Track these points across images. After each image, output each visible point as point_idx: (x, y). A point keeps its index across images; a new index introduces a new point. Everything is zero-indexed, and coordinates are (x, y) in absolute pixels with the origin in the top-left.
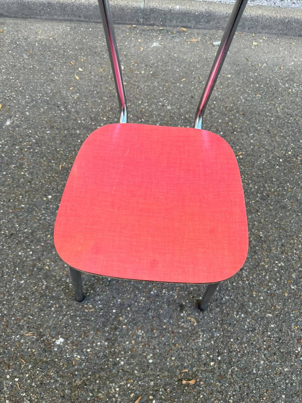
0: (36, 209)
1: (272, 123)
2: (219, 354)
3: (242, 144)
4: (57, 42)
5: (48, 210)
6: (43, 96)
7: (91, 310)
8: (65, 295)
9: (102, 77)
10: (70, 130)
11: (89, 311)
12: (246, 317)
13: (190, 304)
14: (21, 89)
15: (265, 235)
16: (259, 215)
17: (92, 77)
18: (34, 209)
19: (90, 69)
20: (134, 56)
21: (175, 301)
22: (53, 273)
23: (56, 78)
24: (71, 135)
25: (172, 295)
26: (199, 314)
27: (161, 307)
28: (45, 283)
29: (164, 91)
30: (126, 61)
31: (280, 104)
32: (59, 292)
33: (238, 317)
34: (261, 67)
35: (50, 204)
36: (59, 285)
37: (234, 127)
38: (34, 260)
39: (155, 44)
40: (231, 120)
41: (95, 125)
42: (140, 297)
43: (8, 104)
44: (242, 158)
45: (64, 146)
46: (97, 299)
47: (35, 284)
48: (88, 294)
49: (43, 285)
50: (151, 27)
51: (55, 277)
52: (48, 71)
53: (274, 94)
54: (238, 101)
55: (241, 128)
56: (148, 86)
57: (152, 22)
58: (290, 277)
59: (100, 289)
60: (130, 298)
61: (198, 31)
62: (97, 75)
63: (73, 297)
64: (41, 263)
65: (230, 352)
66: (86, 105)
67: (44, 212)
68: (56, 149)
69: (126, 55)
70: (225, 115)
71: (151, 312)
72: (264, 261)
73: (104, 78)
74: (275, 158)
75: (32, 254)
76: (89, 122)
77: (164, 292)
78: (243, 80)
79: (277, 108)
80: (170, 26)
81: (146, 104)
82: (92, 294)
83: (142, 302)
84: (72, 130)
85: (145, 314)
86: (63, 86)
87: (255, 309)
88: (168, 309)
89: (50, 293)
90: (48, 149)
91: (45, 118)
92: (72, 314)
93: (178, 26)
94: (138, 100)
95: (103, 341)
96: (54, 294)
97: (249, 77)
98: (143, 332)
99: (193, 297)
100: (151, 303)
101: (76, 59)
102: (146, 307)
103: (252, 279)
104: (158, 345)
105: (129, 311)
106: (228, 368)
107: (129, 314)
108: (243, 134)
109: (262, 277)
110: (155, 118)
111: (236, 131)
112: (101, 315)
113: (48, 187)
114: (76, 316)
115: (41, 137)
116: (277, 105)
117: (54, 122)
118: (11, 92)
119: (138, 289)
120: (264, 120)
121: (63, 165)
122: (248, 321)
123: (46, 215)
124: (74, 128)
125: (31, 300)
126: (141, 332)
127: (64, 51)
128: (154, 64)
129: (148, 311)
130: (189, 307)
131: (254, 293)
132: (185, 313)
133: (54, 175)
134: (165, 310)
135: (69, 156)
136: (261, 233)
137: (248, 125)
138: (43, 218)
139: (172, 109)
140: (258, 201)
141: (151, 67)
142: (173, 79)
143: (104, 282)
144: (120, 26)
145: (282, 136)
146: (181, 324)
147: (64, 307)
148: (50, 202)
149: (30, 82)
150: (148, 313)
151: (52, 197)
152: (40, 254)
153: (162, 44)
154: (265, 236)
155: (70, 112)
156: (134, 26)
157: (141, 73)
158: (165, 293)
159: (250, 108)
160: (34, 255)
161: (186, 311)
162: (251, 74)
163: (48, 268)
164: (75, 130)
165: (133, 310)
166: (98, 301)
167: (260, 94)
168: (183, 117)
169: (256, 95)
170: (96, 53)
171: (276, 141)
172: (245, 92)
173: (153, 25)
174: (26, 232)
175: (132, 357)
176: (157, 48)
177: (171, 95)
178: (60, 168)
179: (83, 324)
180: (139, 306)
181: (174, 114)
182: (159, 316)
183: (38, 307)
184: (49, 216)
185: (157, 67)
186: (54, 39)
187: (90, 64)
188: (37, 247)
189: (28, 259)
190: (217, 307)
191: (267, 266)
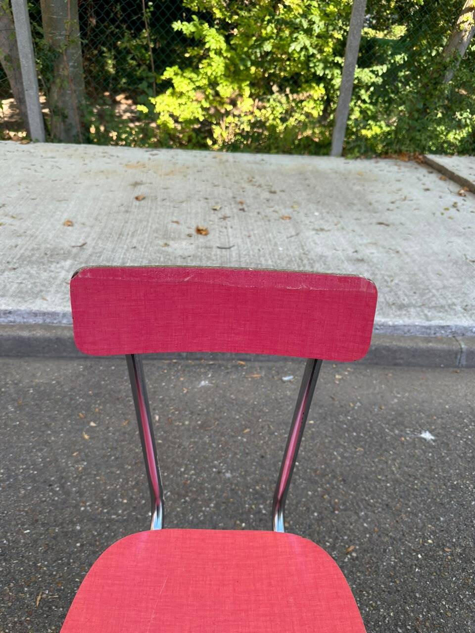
1: (389, 491)
3: (351, 530)
4: (62, 386)
6: (28, 468)
9: (124, 433)
10: (65, 525)
17: (110, 434)
19: (107, 422)
20: (174, 400)
23: (53, 438)
24: (66, 534)
29: (219, 449)
30: (162, 408)
31: (394, 460)
34: (353, 408)
37: (333, 503)
39: (203, 383)
40: (326, 491)
41: (107, 513)
44: (357, 558)
45: (51, 556)
50: (197, 362)
52: (43, 429)
53: (381, 446)
54: (331, 460)
55: (344, 504)
56: (195, 443)
57: (198, 356)
61: (260, 364)
62: (118, 431)
66: (95, 480)
68: (35, 564)
69: (162, 400)
70: (316, 482)
73: (129, 434)
74: (408, 551)
76: (98, 509)
78: (332, 427)
79: (390, 467)
80: (223, 359)
81: (193, 472)
84: (68, 524)
86: (62, 451)
90: (22, 563)
91: (25, 506)
93: (233, 359)
94: (180, 466)
97: (340, 422)
101: (88, 410)
108: (349, 513)
110: (206, 495)
111: (338, 510)
115: (13, 542)
116: (390, 462)
117: (40, 513)
120: (376, 487)
121: (44, 596)
124: (71, 522)
127: (71, 399)
128: (203, 410)
133: (23, 619)
135: (58, 576)
137: (355, 497)
139: (233, 477)
141: (199, 414)
142: (232, 430)
144: (155, 362)
145: (410, 512)
149: (12, 447)
153: (214, 382)
155: (68, 493)
156: (175, 361)
157: (183, 424)
159: (351, 470)
162: (342, 418)
164: (74, 524)
167: (361, 447)
168: (251, 490)
169: (356, 448)
170: (118, 399)
171: (404, 522)
172: (338, 445)
173: (200, 359)
176: (207, 388)
177: (230, 456)
178: (38, 603)
181: (236, 485)
185: (208, 414)
186: (58, 383)
187: (108, 415)
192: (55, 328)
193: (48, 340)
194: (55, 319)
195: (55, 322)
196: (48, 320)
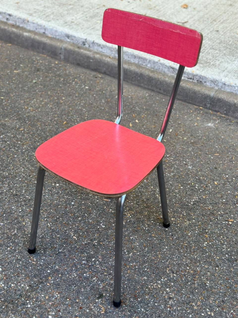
4: (132, 100)
5: (50, 192)
7: (33, 262)
8: (23, 245)
11: (31, 262)
13: (109, 298)
14: (86, 118)
15: (212, 286)
16: (216, 270)
17: (143, 128)
19: (144, 123)
20: (186, 126)
21: (98, 289)
22: (25, 228)
25: (99, 284)
26: (111, 308)
27: (85, 287)
28: (16, 232)
29: (194, 156)
30: (177, 127)
32: (21, 241)
36: (23, 237)
38: (19, 215)
39: (210, 124)
42: (74, 272)
43: (71, 123)
44: (230, 225)
46: (42, 258)
47: (9, 229)
48: (39, 252)
49: (14, 232)
50: (215, 113)
51: (25, 231)
52: (113, 115)
56: (183, 148)
57: (217, 109)
59: (49, 253)
60: (66, 270)
62: (147, 128)
64: (23, 219)
67: (47, 191)
69: (179, 124)
71: (75, 286)
72: (196, 303)
73: (151, 132)
75: (21, 211)
77: (94, 279)
81: (172, 159)
82: (42, 253)
83: (73, 276)
85: (70, 285)
89: (14, 239)
92: (19, 258)
95: (27, 285)
96: (16, 241)
98: (59, 295)
100: (79, 281)
101: (139, 114)
102: (74, 281)
103: (175, 310)
104: (64, 310)
105: (59, 277)
107: (58, 278)
109: (185, 313)
110: (172, 169)
112: (38, 269)
114: (20, 260)
118: (78, 117)
119: (76, 267)
126: (57, 295)
127: (133, 107)
128: (199, 136)
129: (73, 285)
130: (106, 299)
132: (100, 301)
134: (86, 291)
136: (208, 282)
139: (192, 169)
140: (223, 260)
141: (195, 138)
142: (208, 151)
143: (55, 250)
144: (189, 105)
146: (91, 306)
147: (17, 251)
148: (56, 188)
150: (72, 286)
151: (59, 185)
152: (25, 214)
153: (216, 126)
156: (201, 108)
157: (183, 138)
158: (94, 280)
160: (21, 213)
161: (102, 300)
163: (24, 224)
165: (63, 278)
166: (42, 260)
168: (197, 177)
170: (156, 115)
173: (218, 112)
174: (27, 197)
175: (39, 306)
176: (210, 128)
177: (197, 160)
179: (21, 267)
180: (69, 278)
181: (191, 172)
182: (78, 292)
184: (49, 195)
185: (200, 139)
186: (131, 98)
187: (147, 120)
188: (27, 209)
189: (15, 213)
190: (130, 311)
191: (195, 308)
192: (142, 68)
193: (136, 74)
194: (144, 63)
195: (144, 64)
196: (140, 63)
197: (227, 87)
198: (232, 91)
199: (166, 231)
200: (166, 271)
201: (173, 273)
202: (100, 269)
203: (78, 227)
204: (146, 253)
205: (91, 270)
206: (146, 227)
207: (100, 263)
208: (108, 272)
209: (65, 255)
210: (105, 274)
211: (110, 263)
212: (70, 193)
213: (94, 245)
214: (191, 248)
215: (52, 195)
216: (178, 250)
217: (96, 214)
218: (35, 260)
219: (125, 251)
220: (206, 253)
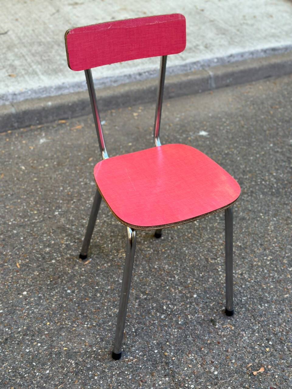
0: (17, 308)
2: (268, 340)
5: (32, 304)
7: (134, 361)
8: (100, 361)
9: (6, 181)
10: (5, 233)
11: (133, 363)
12: (270, 305)
13: (218, 316)
18: (15, 309)
20: (27, 155)
21: (204, 320)
22: (74, 350)
24: (9, 237)
25: (198, 317)
26: (231, 320)
27: (196, 330)
28: (73, 362)
29: (79, 173)
30: (23, 162)
32: (92, 362)
33: (263, 307)
35: (29, 298)
38: (47, 349)
41: (28, 220)
42: (172, 331)
45: (8, 248)
46: (133, 350)
47: (63, 367)
48: (122, 350)
49: (72, 364)
51: (79, 352)
56: (61, 174)
57: (27, 124)
58: (283, 264)
59: (130, 342)
60: (163, 336)
61: (77, 119)
63: (109, 359)
64: (56, 348)
65: (275, 335)
66: (7, 209)
67: (27, 307)
69: (19, 157)
71: (189, 337)
72: (255, 261)
73: (10, 181)
75: (41, 345)
76: (20, 220)
77: (189, 317)
80: (47, 122)
81: (69, 188)
82: (126, 348)
83: (176, 333)
84: (7, 233)
85: (185, 341)
87: (272, 297)
88: (202, 329)
89: (83, 367)
92: (118, 372)
93: (55, 121)
94: (59, 187)
95: (163, 379)
96: (89, 366)
98: (193, 355)
99: (217, 310)
100: (185, 331)
102: (182, 336)
103: (255, 277)
104: (213, 357)
105: (170, 345)
106: (283, 347)
107: (171, 347)
109: (261, 273)
110: (85, 195)
112: (146, 360)
113: (16, 286)
114: (123, 372)
119: (165, 325)
121: (20, 263)
122: (273, 307)
123: (33, 309)
124: (8, 231)
125: (68, 382)
126: (192, 356)
128: (53, 156)
129: (186, 337)
130: (219, 319)
131: (264, 286)
133: (15, 274)
134: (201, 330)
135: (21, 253)
138: (30, 312)
141: (52, 159)
142: (81, 162)
143: (130, 334)
146: (221, 334)
147: (106, 370)
150: (187, 339)
151: (27, 292)
152: (49, 342)
153: (49, 138)
154: (243, 244)
156: (9, 132)
157: (45, 167)
158: (191, 318)
160: (44, 345)
161: (219, 323)
163: (67, 349)
164: (11, 231)
165: (172, 343)
166: (135, 351)
173: (29, 126)
174: (21, 331)
175: (197, 377)
176: (47, 143)
178: (19, 267)
179: (134, 375)
180: (175, 337)
182: (198, 337)
183: (80, 384)
184: (36, 308)
185: (58, 157)
188: (42, 338)
189: (40, 351)
190: (241, 308)
191: (259, 264)
197: (19, 97)
198: (26, 98)
199: (164, 240)
200: (211, 263)
201: (216, 259)
202: (180, 308)
203: (109, 301)
204: (181, 266)
205: (177, 316)
206: (150, 251)
207: (172, 304)
208: (187, 304)
209: (143, 328)
210: (188, 306)
211: (177, 297)
212: (49, 287)
213: (146, 299)
214: (195, 234)
215: (38, 305)
216: (192, 243)
217: (102, 279)
218: (131, 358)
219: (170, 279)
220: (207, 228)
